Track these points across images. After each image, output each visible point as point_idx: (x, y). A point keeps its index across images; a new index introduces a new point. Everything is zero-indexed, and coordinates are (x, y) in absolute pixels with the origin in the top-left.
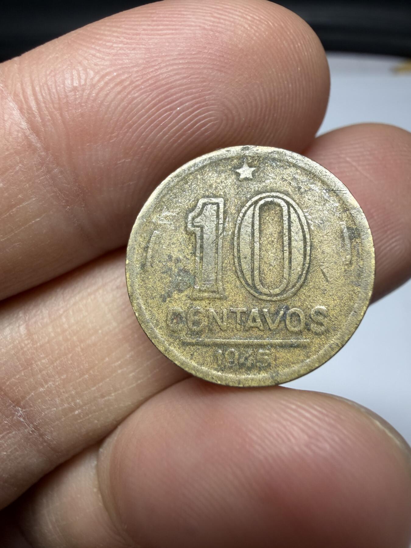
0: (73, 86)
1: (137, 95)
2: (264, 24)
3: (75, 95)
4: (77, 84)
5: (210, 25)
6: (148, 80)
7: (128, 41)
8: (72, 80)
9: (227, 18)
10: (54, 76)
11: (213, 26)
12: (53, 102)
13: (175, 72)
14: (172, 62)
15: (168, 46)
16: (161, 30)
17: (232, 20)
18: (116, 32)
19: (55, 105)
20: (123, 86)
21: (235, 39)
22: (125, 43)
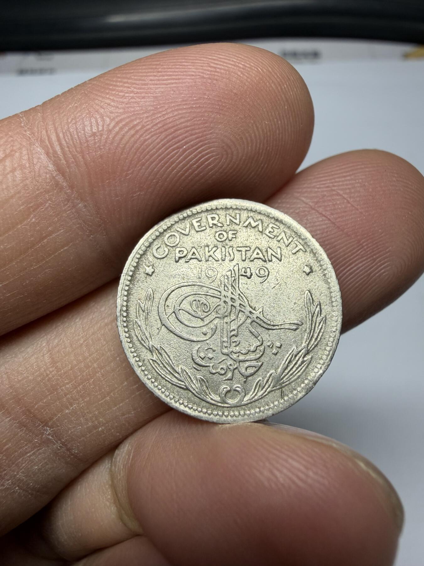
0: (93, 132)
1: (147, 137)
2: (255, 71)
3: (95, 139)
4: (95, 130)
5: (208, 74)
6: (157, 124)
7: (138, 91)
8: (91, 126)
9: (223, 67)
10: (75, 123)
11: (210, 75)
12: (75, 147)
13: (180, 116)
14: (176, 108)
15: (173, 94)
16: (166, 80)
17: (226, 68)
18: (127, 83)
19: (78, 149)
20: (135, 130)
21: (230, 86)
22: (136, 92)
